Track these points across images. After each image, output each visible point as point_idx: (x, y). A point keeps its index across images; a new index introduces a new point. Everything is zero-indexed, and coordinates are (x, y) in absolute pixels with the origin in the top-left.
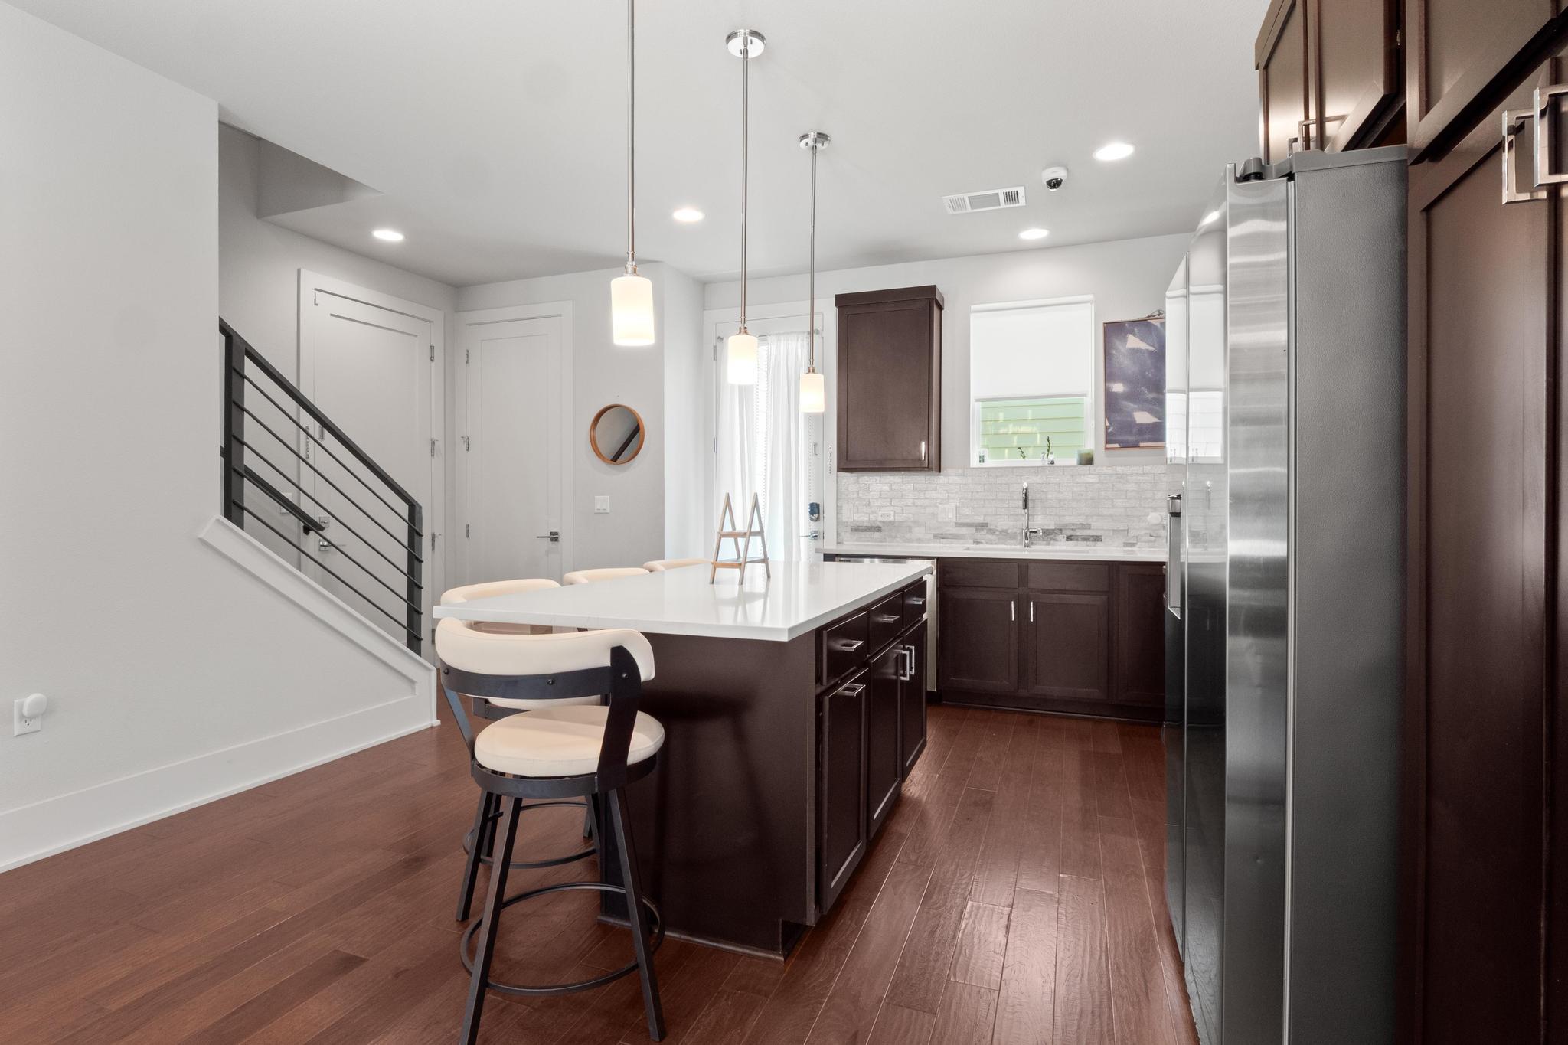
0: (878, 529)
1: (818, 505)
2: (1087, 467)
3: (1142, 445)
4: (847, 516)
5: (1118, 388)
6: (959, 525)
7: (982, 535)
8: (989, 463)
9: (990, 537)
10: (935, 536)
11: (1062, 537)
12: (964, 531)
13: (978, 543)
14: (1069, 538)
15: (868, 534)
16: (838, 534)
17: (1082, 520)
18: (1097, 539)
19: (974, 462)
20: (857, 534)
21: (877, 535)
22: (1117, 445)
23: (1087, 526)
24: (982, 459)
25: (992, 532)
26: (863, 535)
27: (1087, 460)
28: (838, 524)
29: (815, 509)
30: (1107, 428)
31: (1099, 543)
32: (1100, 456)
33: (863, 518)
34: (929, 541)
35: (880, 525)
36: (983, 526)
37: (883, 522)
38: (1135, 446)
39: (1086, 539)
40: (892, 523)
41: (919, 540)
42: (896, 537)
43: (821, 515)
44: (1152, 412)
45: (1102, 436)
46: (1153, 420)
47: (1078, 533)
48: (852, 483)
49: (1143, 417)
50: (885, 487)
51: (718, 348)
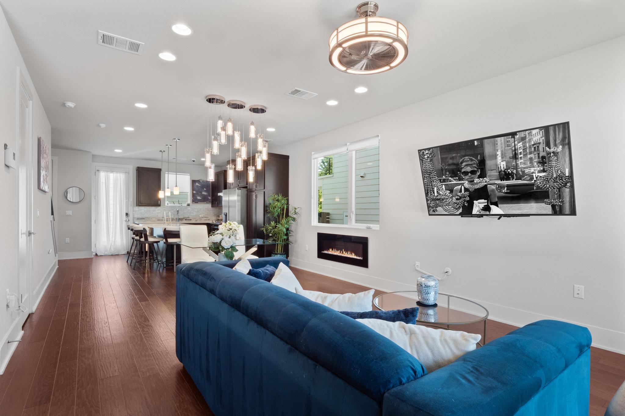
0: (144, 219)
1: (127, 213)
4: (136, 216)
5: (194, 192)
8: (169, 205)
10: (158, 220)
11: (184, 220)
14: (186, 220)
16: (133, 220)
17: (188, 216)
18: (191, 220)
19: (166, 205)
20: (138, 220)
21: (144, 220)
22: (194, 203)
24: (168, 204)
26: (140, 220)
27: (189, 205)
28: (133, 217)
29: (127, 214)
30: (193, 199)
32: (191, 204)
33: (140, 216)
34: (156, 221)
38: (197, 203)
39: (189, 220)
40: (147, 217)
41: (154, 221)
43: (128, 216)
44: (200, 197)
45: (192, 201)
46: (201, 198)
47: (187, 219)
48: (137, 208)
49: (199, 198)
50: (146, 209)
51: (97, 172)
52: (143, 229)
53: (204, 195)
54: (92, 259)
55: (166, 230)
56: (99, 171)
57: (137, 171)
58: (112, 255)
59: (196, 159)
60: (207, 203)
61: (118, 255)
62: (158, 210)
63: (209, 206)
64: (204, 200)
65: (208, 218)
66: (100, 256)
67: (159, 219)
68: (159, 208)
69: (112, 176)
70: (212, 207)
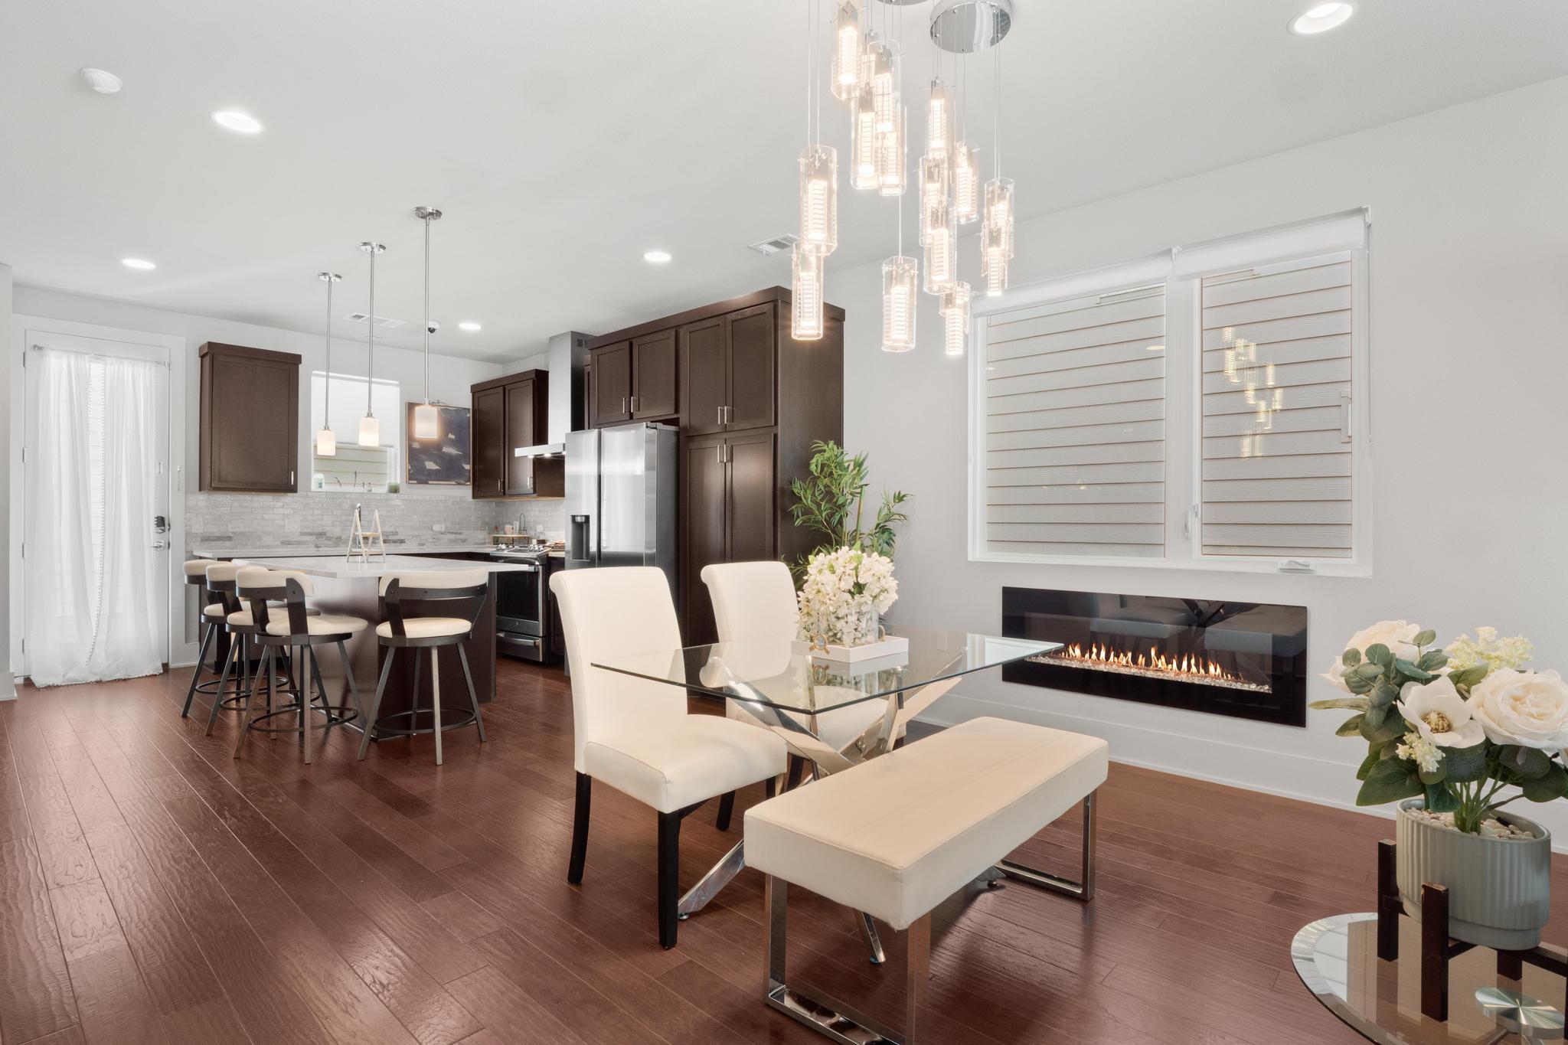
0: (229, 538)
1: (163, 518)
2: (395, 495)
3: (430, 482)
4: (198, 528)
5: (416, 445)
6: (303, 534)
7: (322, 541)
8: (325, 488)
9: (327, 542)
10: (282, 543)
12: (307, 538)
13: (318, 547)
15: (219, 543)
16: (186, 543)
17: (392, 529)
18: (402, 541)
19: (314, 487)
20: (207, 544)
21: (228, 543)
22: (415, 482)
23: (396, 533)
24: (320, 485)
25: (329, 539)
26: (213, 543)
27: (395, 490)
28: (187, 534)
29: (161, 522)
30: (409, 470)
31: (403, 544)
32: (404, 487)
33: (215, 530)
34: (277, 547)
35: (231, 535)
36: (322, 534)
37: (235, 533)
38: (426, 482)
39: (395, 542)
40: (243, 534)
41: (268, 547)
42: (246, 545)
43: (167, 527)
44: (436, 463)
45: (405, 475)
46: (438, 467)
47: (391, 538)
48: (202, 500)
49: (431, 465)
50: (236, 504)
51: (31, 356)
52: (284, 584)
53: (450, 455)
55: (401, 584)
56: (40, 348)
57: (207, 359)
58: (99, 682)
59: (440, 323)
60: (459, 484)
61: (125, 680)
62: (283, 507)
63: (466, 491)
64: (448, 472)
65: (461, 533)
67: (286, 539)
68: (288, 498)
69: (97, 371)
70: (474, 497)
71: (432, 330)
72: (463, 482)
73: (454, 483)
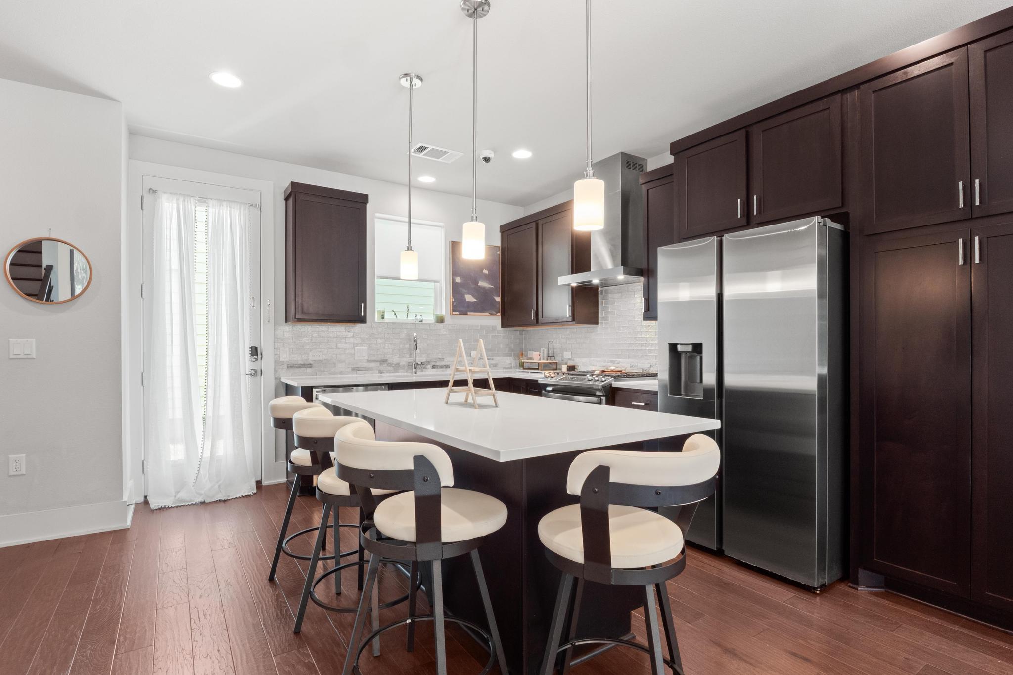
0: (310, 366)
1: (256, 348)
2: (441, 325)
3: (469, 313)
4: (285, 357)
5: (458, 280)
6: (369, 361)
7: (384, 367)
8: (386, 319)
9: (389, 368)
10: (353, 370)
11: (430, 367)
12: (373, 365)
13: (381, 373)
14: (433, 367)
15: (302, 370)
16: (276, 371)
17: (439, 356)
18: (447, 367)
19: (378, 318)
20: (292, 371)
21: (309, 370)
22: (457, 313)
23: (442, 360)
24: (383, 317)
25: (390, 365)
26: (297, 370)
27: (441, 320)
28: (276, 362)
29: (254, 351)
30: (453, 302)
31: (448, 369)
32: (448, 318)
33: (299, 359)
35: (311, 362)
36: (384, 361)
37: (314, 360)
38: (466, 314)
39: (442, 367)
40: (321, 361)
41: (341, 373)
42: (324, 371)
43: (259, 356)
44: (474, 296)
45: (449, 307)
46: (475, 300)
47: (438, 364)
48: (288, 330)
49: (469, 298)
50: (315, 335)
51: (148, 198)
52: (411, 467)
53: (484, 289)
54: (119, 535)
56: (155, 192)
57: (291, 201)
58: (203, 503)
59: (495, 152)
60: (491, 314)
61: (224, 501)
62: (353, 337)
63: (496, 321)
64: (483, 305)
65: (493, 359)
66: (161, 509)
67: (355, 366)
68: (359, 327)
69: (200, 212)
70: (502, 327)
71: (487, 160)
72: (494, 313)
73: (487, 314)
